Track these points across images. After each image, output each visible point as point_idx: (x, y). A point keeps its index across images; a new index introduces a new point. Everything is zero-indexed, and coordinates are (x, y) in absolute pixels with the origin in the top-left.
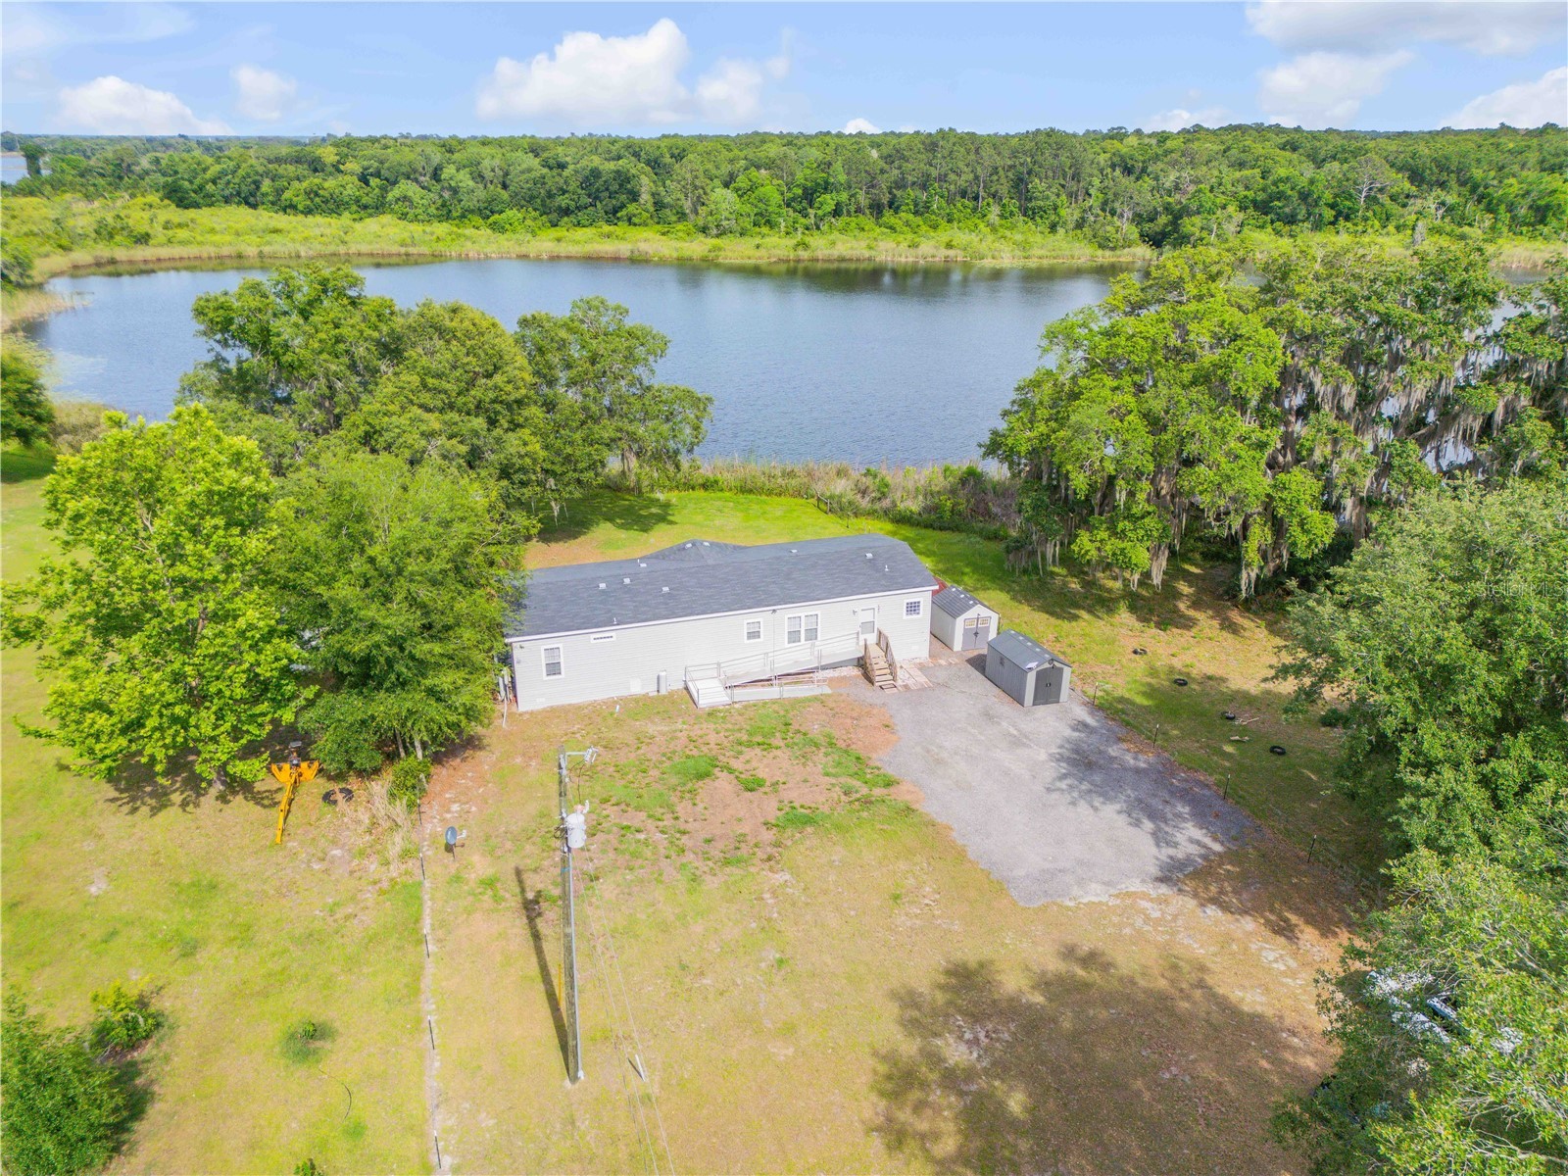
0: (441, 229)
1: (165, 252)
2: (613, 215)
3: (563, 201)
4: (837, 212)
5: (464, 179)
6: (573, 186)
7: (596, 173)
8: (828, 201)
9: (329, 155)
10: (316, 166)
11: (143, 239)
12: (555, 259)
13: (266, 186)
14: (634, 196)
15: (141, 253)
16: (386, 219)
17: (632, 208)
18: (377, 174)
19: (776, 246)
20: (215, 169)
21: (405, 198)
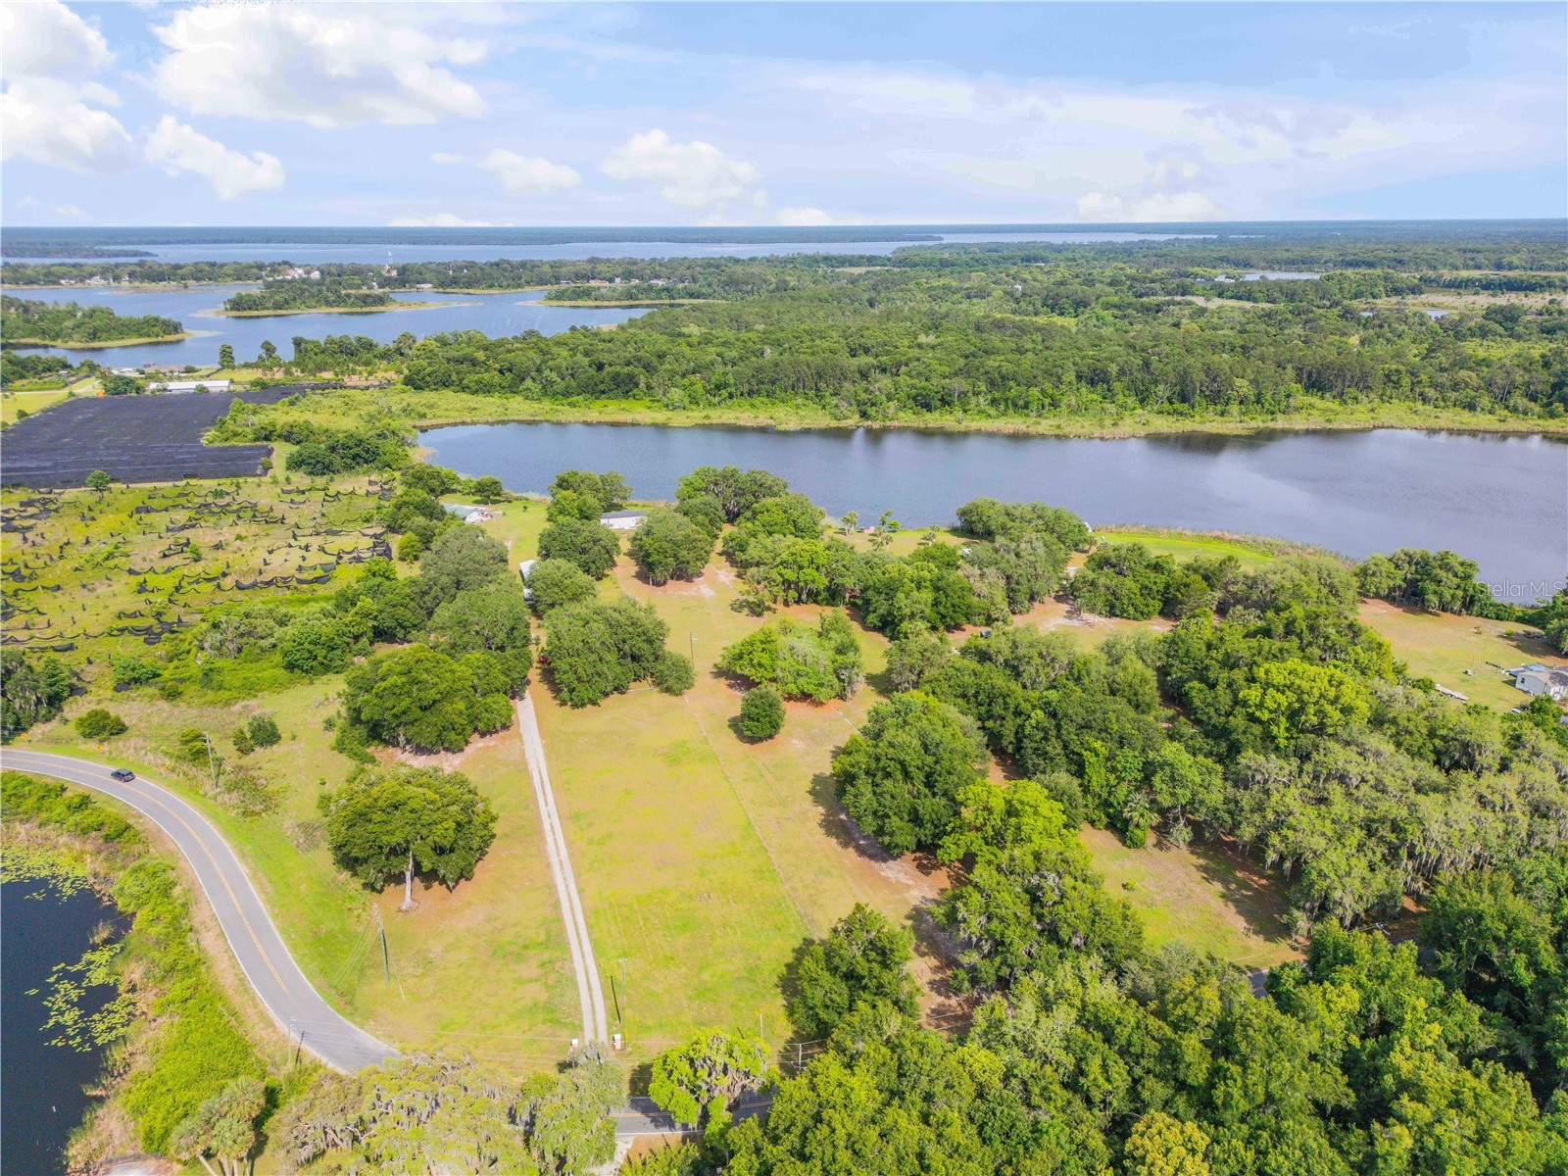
0: (546, 404)
1: (435, 422)
2: (626, 394)
3: (602, 387)
4: (731, 396)
5: (554, 376)
6: (607, 379)
7: (618, 374)
8: (724, 393)
9: (480, 355)
10: (474, 363)
11: (423, 416)
12: (599, 423)
13: (454, 377)
14: (637, 385)
15: (425, 423)
16: (519, 398)
17: (635, 391)
18: (510, 370)
19: (696, 416)
20: (429, 370)
21: (528, 389)
